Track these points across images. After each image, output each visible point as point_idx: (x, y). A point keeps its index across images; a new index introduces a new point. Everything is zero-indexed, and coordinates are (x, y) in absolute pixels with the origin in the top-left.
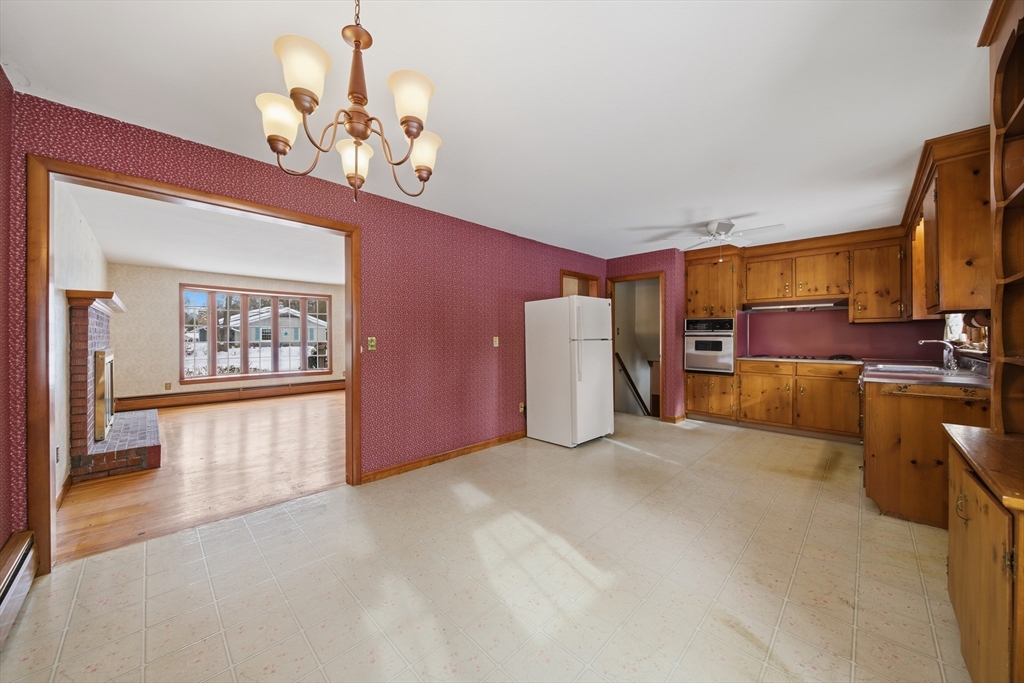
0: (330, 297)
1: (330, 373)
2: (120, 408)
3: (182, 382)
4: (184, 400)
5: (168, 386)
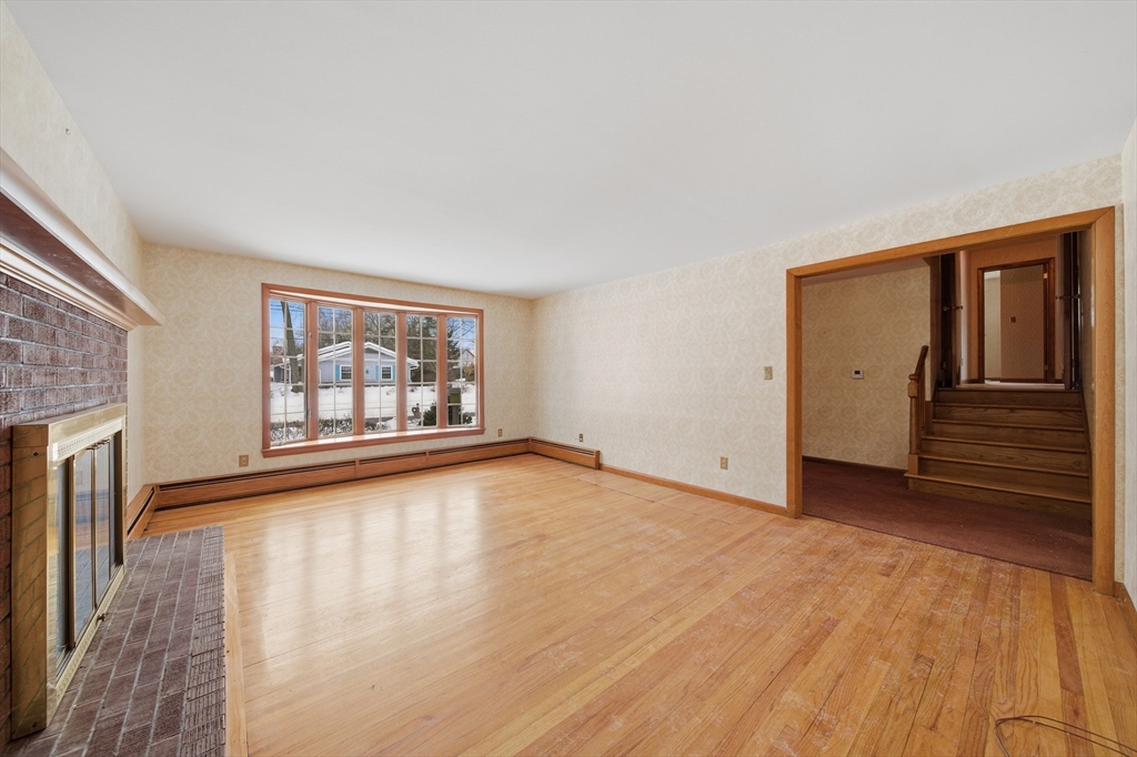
0: (481, 311)
1: (481, 431)
2: (163, 503)
3: (267, 453)
4: (270, 483)
5: (244, 460)
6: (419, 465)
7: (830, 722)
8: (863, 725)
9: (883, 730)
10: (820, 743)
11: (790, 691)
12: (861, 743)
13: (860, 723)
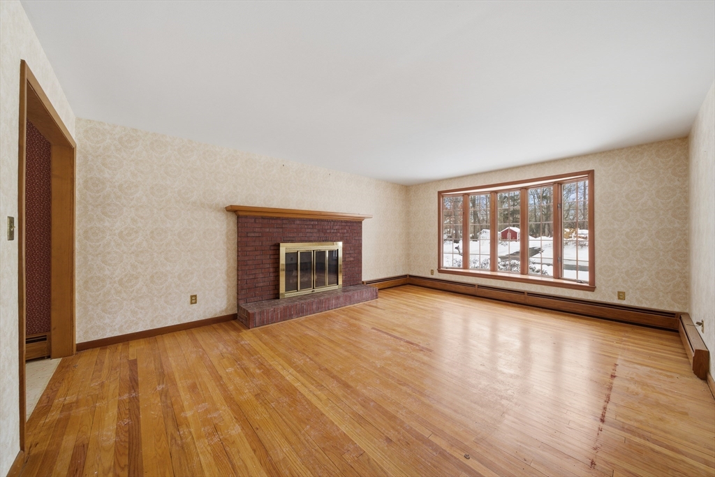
1: (591, 289)
3: (439, 271)
4: (439, 285)
5: (432, 272)
6: (518, 300)
7: (212, 439)
8: (198, 456)
9: (188, 464)
10: (206, 429)
11: (240, 431)
12: (192, 447)
13: (200, 455)
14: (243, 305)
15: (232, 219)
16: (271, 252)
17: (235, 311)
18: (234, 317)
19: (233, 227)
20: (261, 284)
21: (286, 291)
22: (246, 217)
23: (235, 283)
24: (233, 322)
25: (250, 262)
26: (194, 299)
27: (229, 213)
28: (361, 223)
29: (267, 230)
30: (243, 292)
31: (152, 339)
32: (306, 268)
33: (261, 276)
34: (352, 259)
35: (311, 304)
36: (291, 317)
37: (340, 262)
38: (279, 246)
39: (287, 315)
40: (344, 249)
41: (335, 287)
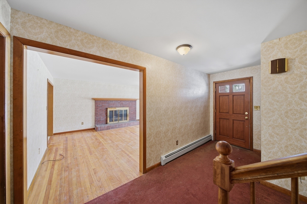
14: (96, 126)
15: (94, 101)
16: (105, 111)
17: (94, 127)
18: (94, 129)
19: (94, 103)
20: (102, 120)
21: (110, 122)
22: (97, 101)
23: (94, 119)
24: (93, 130)
25: (99, 114)
26: (82, 123)
27: (93, 100)
28: (136, 101)
29: (104, 104)
30: (97, 122)
31: (71, 133)
32: (116, 115)
33: (102, 117)
34: (132, 112)
35: (116, 125)
36: (109, 129)
37: (128, 113)
38: (107, 109)
39: (108, 128)
40: (129, 110)
41: (126, 121)
